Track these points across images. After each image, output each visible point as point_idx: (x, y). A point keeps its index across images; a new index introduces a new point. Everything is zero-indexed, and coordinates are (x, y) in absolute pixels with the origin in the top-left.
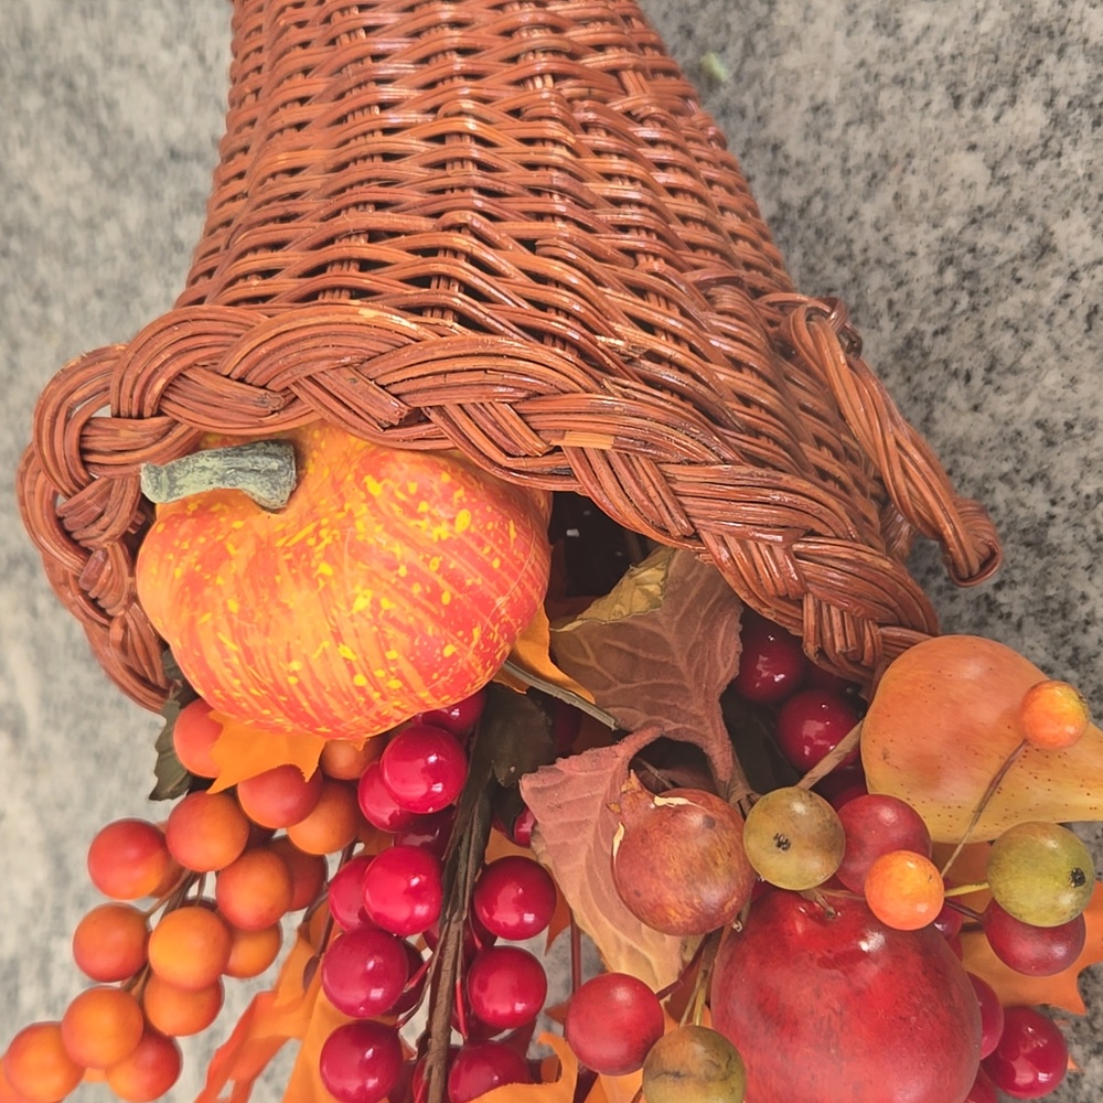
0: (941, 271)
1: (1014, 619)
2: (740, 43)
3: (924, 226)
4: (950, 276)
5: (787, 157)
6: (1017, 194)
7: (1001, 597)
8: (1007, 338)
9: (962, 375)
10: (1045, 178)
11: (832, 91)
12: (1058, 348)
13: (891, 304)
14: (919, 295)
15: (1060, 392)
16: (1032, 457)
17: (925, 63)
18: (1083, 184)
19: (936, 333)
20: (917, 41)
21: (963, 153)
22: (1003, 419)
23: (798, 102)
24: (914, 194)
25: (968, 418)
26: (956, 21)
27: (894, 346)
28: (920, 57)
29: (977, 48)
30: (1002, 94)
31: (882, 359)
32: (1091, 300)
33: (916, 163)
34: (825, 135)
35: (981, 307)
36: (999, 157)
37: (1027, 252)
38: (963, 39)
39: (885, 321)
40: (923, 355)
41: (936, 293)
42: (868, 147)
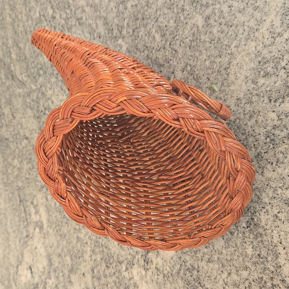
0: (266, 139)
1: (282, 221)
2: (221, 83)
3: (262, 128)
4: (268, 140)
5: (231, 110)
6: (284, 123)
7: (279, 215)
8: (281, 155)
9: (271, 163)
11: (242, 96)
13: (254, 145)
14: (261, 143)
16: (287, 183)
17: (263, 91)
19: (265, 153)
20: (261, 87)
21: (272, 112)
22: (280, 174)
23: (234, 97)
24: (260, 120)
25: (272, 173)
26: (270, 83)
27: (255, 155)
28: (262, 90)
29: (275, 89)
30: (281, 100)
31: (252, 158)
33: (261, 113)
34: (240, 105)
35: (275, 148)
36: (280, 114)
37: (286, 136)
38: (272, 87)
39: (253, 149)
40: (262, 157)
41: (265, 143)
42: (250, 109)
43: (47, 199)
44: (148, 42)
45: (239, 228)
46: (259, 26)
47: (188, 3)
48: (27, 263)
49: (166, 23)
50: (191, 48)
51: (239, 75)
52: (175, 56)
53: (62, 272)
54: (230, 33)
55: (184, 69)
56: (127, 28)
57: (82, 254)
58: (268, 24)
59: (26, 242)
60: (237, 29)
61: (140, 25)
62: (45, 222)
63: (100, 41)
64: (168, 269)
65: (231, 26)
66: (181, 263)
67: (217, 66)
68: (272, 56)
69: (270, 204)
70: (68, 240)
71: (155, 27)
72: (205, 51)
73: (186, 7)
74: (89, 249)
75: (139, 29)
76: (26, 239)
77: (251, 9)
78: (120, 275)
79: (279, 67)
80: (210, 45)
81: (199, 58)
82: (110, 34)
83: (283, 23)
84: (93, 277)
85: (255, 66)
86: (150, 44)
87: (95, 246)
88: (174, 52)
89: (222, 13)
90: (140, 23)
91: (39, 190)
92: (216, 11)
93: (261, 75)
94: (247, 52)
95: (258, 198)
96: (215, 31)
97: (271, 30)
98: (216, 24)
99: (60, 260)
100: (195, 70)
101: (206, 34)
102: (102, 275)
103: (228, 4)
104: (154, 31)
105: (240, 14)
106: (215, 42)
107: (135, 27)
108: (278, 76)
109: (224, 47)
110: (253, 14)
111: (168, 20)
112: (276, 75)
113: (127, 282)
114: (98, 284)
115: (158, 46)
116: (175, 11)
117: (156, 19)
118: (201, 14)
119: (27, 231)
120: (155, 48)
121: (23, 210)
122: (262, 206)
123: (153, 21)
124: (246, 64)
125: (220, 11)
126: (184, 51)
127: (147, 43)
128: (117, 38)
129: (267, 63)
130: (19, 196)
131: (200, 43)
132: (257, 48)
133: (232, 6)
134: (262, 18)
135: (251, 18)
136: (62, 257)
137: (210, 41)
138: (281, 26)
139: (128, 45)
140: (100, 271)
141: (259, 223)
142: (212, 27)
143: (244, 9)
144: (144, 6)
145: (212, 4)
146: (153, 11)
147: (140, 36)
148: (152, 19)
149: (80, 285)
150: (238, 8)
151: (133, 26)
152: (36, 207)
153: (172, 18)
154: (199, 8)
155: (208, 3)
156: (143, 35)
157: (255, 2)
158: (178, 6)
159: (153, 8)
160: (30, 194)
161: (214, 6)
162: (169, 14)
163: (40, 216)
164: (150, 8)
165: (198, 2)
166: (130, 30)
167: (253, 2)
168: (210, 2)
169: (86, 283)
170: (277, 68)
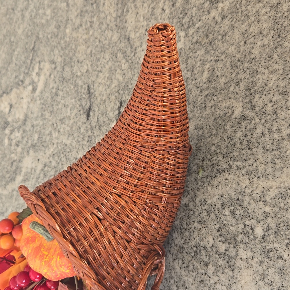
0: (194, 246)
2: (207, 174)
3: (199, 238)
4: (195, 249)
5: (195, 200)
6: (211, 254)
8: (192, 267)
9: (183, 262)
10: (216, 258)
11: (209, 202)
12: (195, 278)
13: (186, 240)
14: (190, 244)
15: (190, 283)
16: (179, 284)
17: (221, 219)
18: (218, 266)
19: (186, 252)
20: (223, 215)
21: (212, 238)
22: (182, 274)
23: (204, 196)
24: (202, 232)
25: (178, 268)
26: (229, 221)
27: (181, 245)
28: (221, 217)
29: (227, 229)
30: (223, 239)
31: (178, 244)
32: (204, 279)
33: (206, 229)
34: (202, 206)
35: (194, 259)
36: (215, 246)
37: (205, 262)
38: (228, 225)
39: (183, 240)
40: (182, 252)
41: (191, 248)
42: (204, 217)
43: (50, 75)
46: (263, 177)
47: (245, 84)
48: (11, 100)
49: (219, 74)
50: (215, 121)
51: (220, 187)
52: (201, 110)
53: (28, 138)
54: (243, 152)
55: (198, 128)
56: (195, 31)
57: (47, 146)
58: (267, 185)
59: (19, 85)
60: (250, 157)
61: (204, 44)
62: (39, 89)
63: (171, 9)
65: (249, 148)
67: (216, 160)
68: (248, 207)
70: (44, 125)
71: (211, 64)
72: (219, 139)
73: (241, 84)
74: (52, 150)
75: (201, 47)
76: (20, 83)
77: (271, 158)
79: (243, 220)
80: (226, 139)
81: (212, 137)
82: (181, 16)
83: (275, 198)
84: (42, 170)
85: (233, 198)
86: (196, 72)
87: (56, 153)
88: (204, 106)
90: (206, 43)
91: (50, 61)
92: (253, 122)
93: (230, 208)
94: (239, 182)
96: (239, 134)
97: (265, 191)
98: (244, 130)
99: (31, 129)
100: (203, 140)
101: (232, 127)
102: (48, 176)
103: (264, 130)
104: (208, 66)
105: (262, 150)
106: (231, 142)
107: (200, 41)
108: (237, 224)
109: (232, 155)
110: (268, 163)
111: (223, 74)
112: (237, 222)
114: (43, 177)
115: (199, 84)
116: (233, 75)
117: (217, 58)
118: (244, 107)
119: (24, 77)
120: (197, 81)
121: (31, 58)
123: (214, 57)
124: (231, 188)
125: (255, 126)
126: (209, 116)
127: (196, 67)
128: (182, 27)
129: (241, 207)
130: (35, 42)
131: (222, 127)
132: (246, 189)
133: (264, 136)
134: (268, 175)
135: (264, 164)
136: (34, 129)
137: (229, 136)
138: (272, 198)
139: (183, 47)
140: (49, 173)
142: (239, 129)
143: (267, 150)
144: (221, 32)
145: (256, 113)
146: (222, 49)
147: (197, 54)
148: (215, 54)
149: (32, 163)
150: (265, 143)
151: (200, 36)
152: (40, 69)
153: (226, 77)
154: (247, 101)
155: (255, 107)
156: (199, 57)
157: (278, 157)
158: (238, 74)
159: (223, 46)
160: (43, 54)
161: (256, 116)
162: (228, 70)
163: (39, 80)
164: (223, 42)
165: (251, 94)
166: (196, 37)
167: (277, 155)
168: (257, 109)
169: (36, 166)
170: (242, 218)
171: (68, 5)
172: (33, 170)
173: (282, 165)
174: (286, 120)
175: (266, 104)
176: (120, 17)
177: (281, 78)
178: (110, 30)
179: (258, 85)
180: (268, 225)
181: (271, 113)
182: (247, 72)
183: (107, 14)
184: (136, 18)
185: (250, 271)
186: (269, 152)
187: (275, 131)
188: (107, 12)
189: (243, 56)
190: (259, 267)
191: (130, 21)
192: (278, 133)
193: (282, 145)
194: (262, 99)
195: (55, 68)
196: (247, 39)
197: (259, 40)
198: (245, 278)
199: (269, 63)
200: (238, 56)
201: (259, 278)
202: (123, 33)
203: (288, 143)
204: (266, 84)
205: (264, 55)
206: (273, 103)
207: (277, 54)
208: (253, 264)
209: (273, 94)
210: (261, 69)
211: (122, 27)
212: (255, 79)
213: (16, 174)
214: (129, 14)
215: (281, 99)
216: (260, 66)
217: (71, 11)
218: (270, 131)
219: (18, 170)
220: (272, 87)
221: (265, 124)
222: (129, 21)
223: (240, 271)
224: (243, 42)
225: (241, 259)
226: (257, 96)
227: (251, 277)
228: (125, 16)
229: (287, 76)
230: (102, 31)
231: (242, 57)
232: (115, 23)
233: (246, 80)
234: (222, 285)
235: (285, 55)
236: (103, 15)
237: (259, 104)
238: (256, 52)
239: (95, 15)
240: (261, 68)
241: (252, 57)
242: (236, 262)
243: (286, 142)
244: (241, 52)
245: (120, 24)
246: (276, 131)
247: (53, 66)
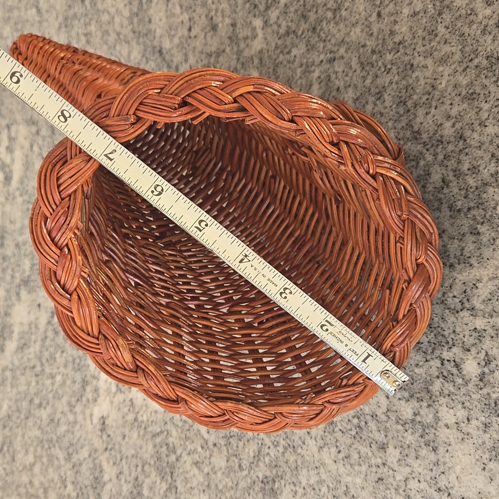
0: (354, 417)
4: (355, 421)
6: (388, 425)
8: (356, 456)
9: (339, 449)
10: (398, 431)
12: (366, 475)
15: (358, 486)
16: (339, 491)
18: (406, 446)
19: (341, 430)
21: (384, 396)
22: (340, 473)
25: (332, 462)
29: (410, 373)
30: (406, 394)
32: (383, 476)
35: (356, 440)
36: (392, 409)
37: (379, 443)
40: (333, 431)
41: (349, 421)
43: (32, 146)
44: (297, 81)
45: (253, 471)
46: (459, 264)
47: (393, 94)
49: (342, 85)
53: (13, 270)
56: (280, 13)
58: (471, 277)
61: (302, 34)
64: (145, 418)
66: (164, 429)
68: (441, 326)
69: (304, 488)
71: (322, 68)
73: (386, 96)
75: (298, 40)
77: (468, 225)
78: (84, 358)
79: (437, 353)
83: (490, 300)
84: (49, 322)
89: (427, 176)
90: (306, 31)
91: (26, 121)
92: (422, 163)
95: (296, 468)
97: (468, 290)
99: (16, 251)
103: (445, 175)
104: (316, 74)
105: (448, 213)
107: (293, 29)
108: (427, 361)
110: (464, 235)
111: (348, 83)
112: (426, 358)
113: (88, 375)
116: (368, 82)
117: (332, 55)
118: (399, 137)
122: (294, 480)
123: (326, 54)
125: (426, 169)
127: (295, 81)
128: (256, 10)
133: (448, 186)
134: (470, 257)
135: (458, 239)
136: (20, 252)
138: (484, 301)
139: (264, 46)
141: (278, 492)
143: (459, 211)
144: (329, 6)
145: (425, 144)
146: (338, 36)
147: (293, 54)
148: (326, 49)
149: (29, 313)
150: (452, 198)
151: (292, 21)
152: (11, 139)
153: (356, 87)
154: (403, 124)
155: (420, 134)
156: (297, 60)
157: (482, 220)
158: (377, 77)
159: (339, 31)
160: (11, 111)
161: (425, 151)
162: (355, 73)
163: (13, 160)
164: (337, 24)
165: (409, 111)
166: (284, 24)
167: (478, 218)
168: (425, 136)
169: (37, 319)
170: (434, 349)
171: (39, 11)
172: (33, 326)
173: (493, 234)
174: (484, 147)
175: (441, 125)
176: (137, 15)
177: (460, 69)
178: (123, 43)
179: (418, 91)
180: (487, 353)
181: (452, 139)
182: (392, 70)
183: (112, 13)
184: (166, 11)
185: (468, 446)
186: (462, 215)
187: (467, 172)
188: (112, 10)
189: (380, 41)
190: (483, 436)
191: (158, 18)
192: (474, 176)
193: (485, 196)
194: (430, 115)
195: (38, 133)
196: (382, 7)
197: (405, 5)
198: (461, 461)
199: (432, 44)
200: (371, 44)
201: (487, 456)
202: (149, 43)
203: (496, 190)
204: (433, 86)
205: (420, 32)
206: (454, 120)
207: (444, 24)
208: (471, 431)
209: (449, 102)
210: (418, 60)
211: (145, 31)
212: (411, 82)
213: (4, 339)
214: (153, 4)
215: (468, 110)
216: (416, 54)
217: (47, 21)
218: (457, 174)
219: (6, 330)
220: (446, 91)
221: (445, 162)
222: (156, 19)
223: (450, 448)
224: (375, 15)
225: (447, 426)
226: (421, 112)
227: (472, 457)
228: (146, 11)
229: (470, 64)
230: (110, 48)
231: (378, 45)
232: (130, 28)
233: (394, 86)
234: (419, 481)
235: (460, 24)
236: (105, 18)
237: (427, 126)
238: (403, 29)
239: (91, 20)
240: (418, 58)
241: (397, 39)
242: (437, 434)
243: (491, 188)
244: (375, 34)
245: (141, 28)
246: (469, 172)
247: (34, 129)
